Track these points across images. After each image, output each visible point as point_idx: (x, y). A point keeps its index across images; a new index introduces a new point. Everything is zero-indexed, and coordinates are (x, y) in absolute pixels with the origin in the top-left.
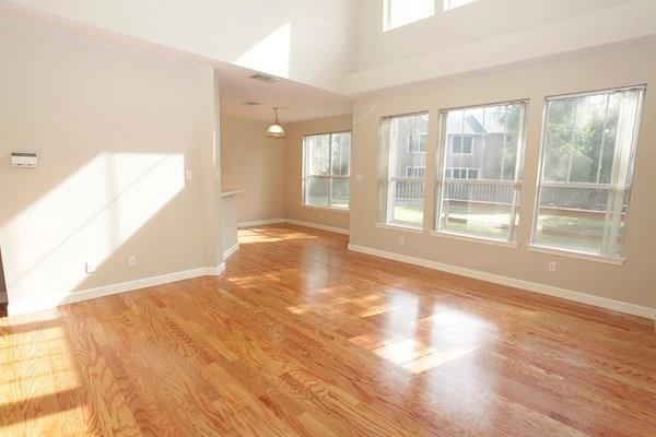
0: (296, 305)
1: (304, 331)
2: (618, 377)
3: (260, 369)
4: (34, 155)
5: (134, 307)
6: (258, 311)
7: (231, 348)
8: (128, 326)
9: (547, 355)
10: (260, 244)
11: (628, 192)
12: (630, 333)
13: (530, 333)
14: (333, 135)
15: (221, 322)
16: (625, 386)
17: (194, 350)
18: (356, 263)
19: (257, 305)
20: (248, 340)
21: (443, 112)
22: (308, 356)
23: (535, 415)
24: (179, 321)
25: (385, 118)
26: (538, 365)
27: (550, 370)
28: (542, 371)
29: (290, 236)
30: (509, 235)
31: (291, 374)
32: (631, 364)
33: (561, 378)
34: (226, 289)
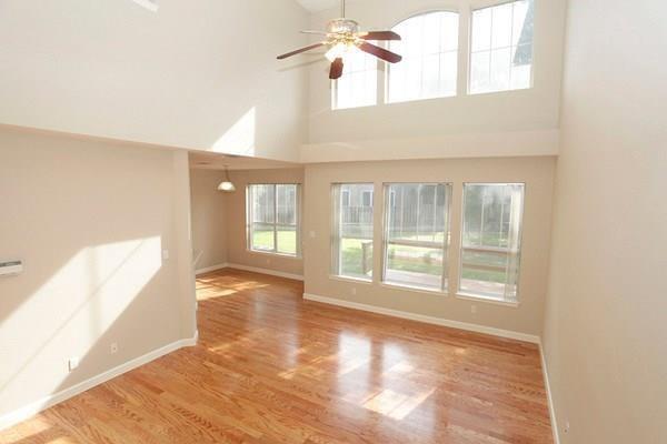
0: (285, 370)
1: (305, 397)
2: (523, 397)
3: (285, 440)
4: (19, 263)
5: (130, 398)
6: (254, 381)
7: (250, 425)
8: (139, 420)
9: (480, 386)
10: (216, 299)
11: (519, 254)
12: (526, 358)
13: (466, 370)
14: (277, 186)
15: (227, 399)
16: (527, 403)
17: (219, 434)
18: (317, 315)
19: (250, 376)
20: (261, 414)
21: (386, 185)
22: (317, 420)
23: (481, 436)
24: (186, 406)
25: (335, 184)
26: (475, 396)
27: (484, 399)
28: (479, 401)
29: (242, 286)
30: (440, 284)
31: (311, 439)
32: (528, 384)
33: (491, 404)
34: (212, 361)
